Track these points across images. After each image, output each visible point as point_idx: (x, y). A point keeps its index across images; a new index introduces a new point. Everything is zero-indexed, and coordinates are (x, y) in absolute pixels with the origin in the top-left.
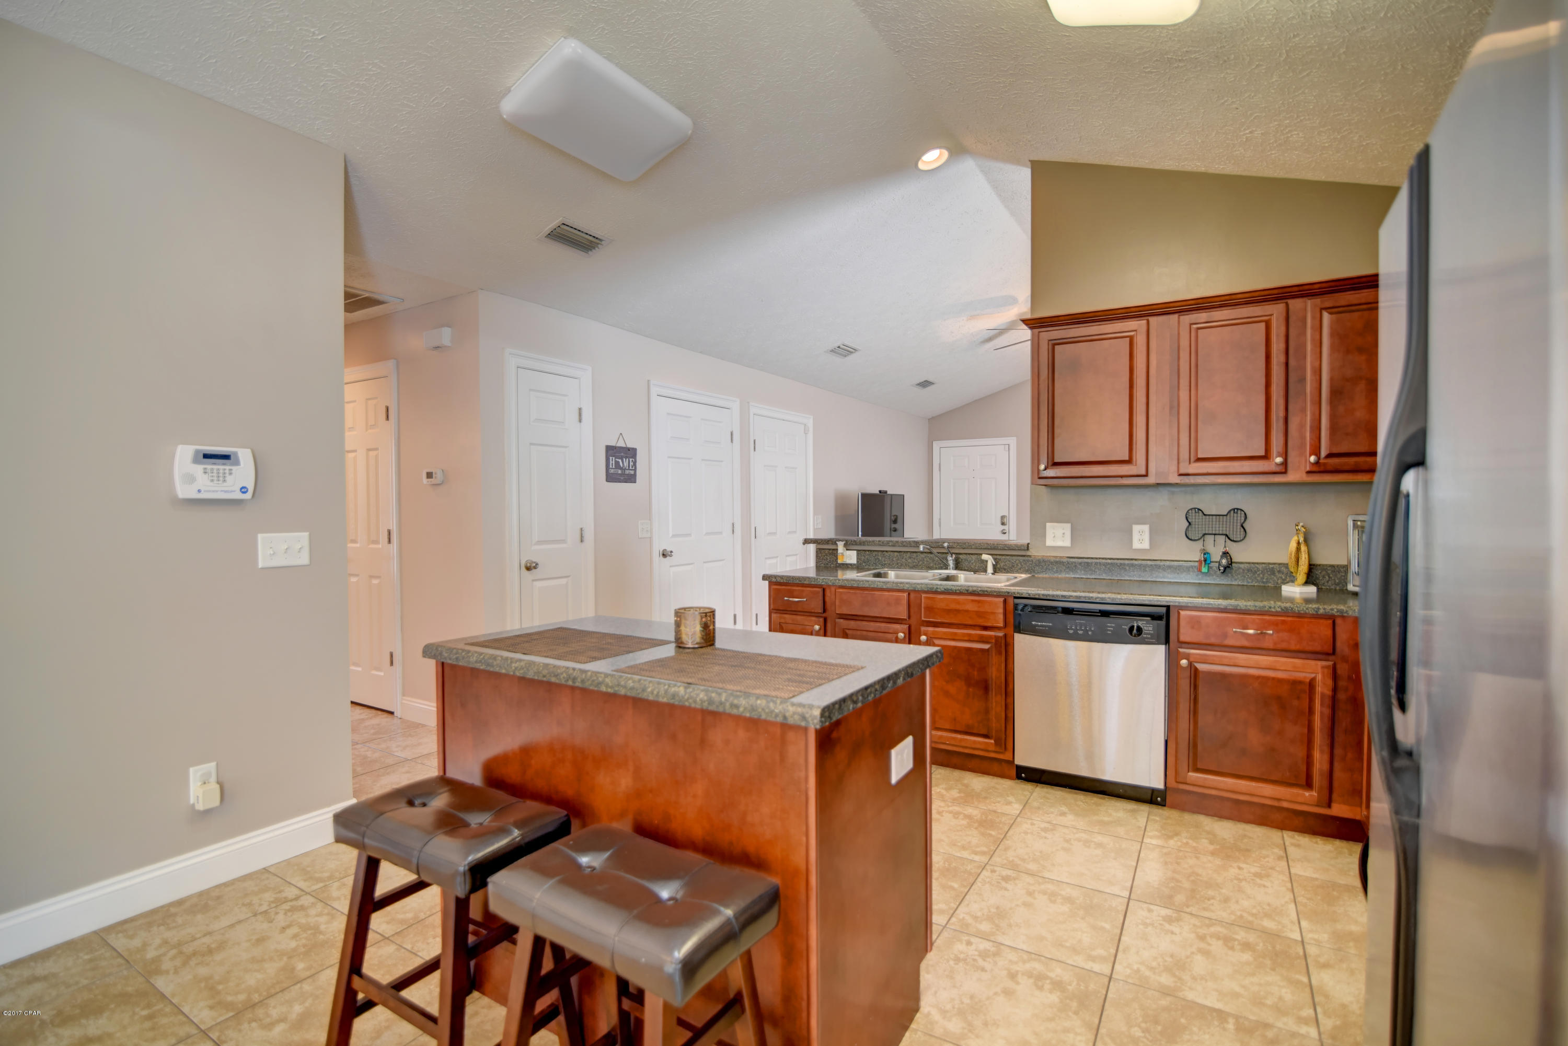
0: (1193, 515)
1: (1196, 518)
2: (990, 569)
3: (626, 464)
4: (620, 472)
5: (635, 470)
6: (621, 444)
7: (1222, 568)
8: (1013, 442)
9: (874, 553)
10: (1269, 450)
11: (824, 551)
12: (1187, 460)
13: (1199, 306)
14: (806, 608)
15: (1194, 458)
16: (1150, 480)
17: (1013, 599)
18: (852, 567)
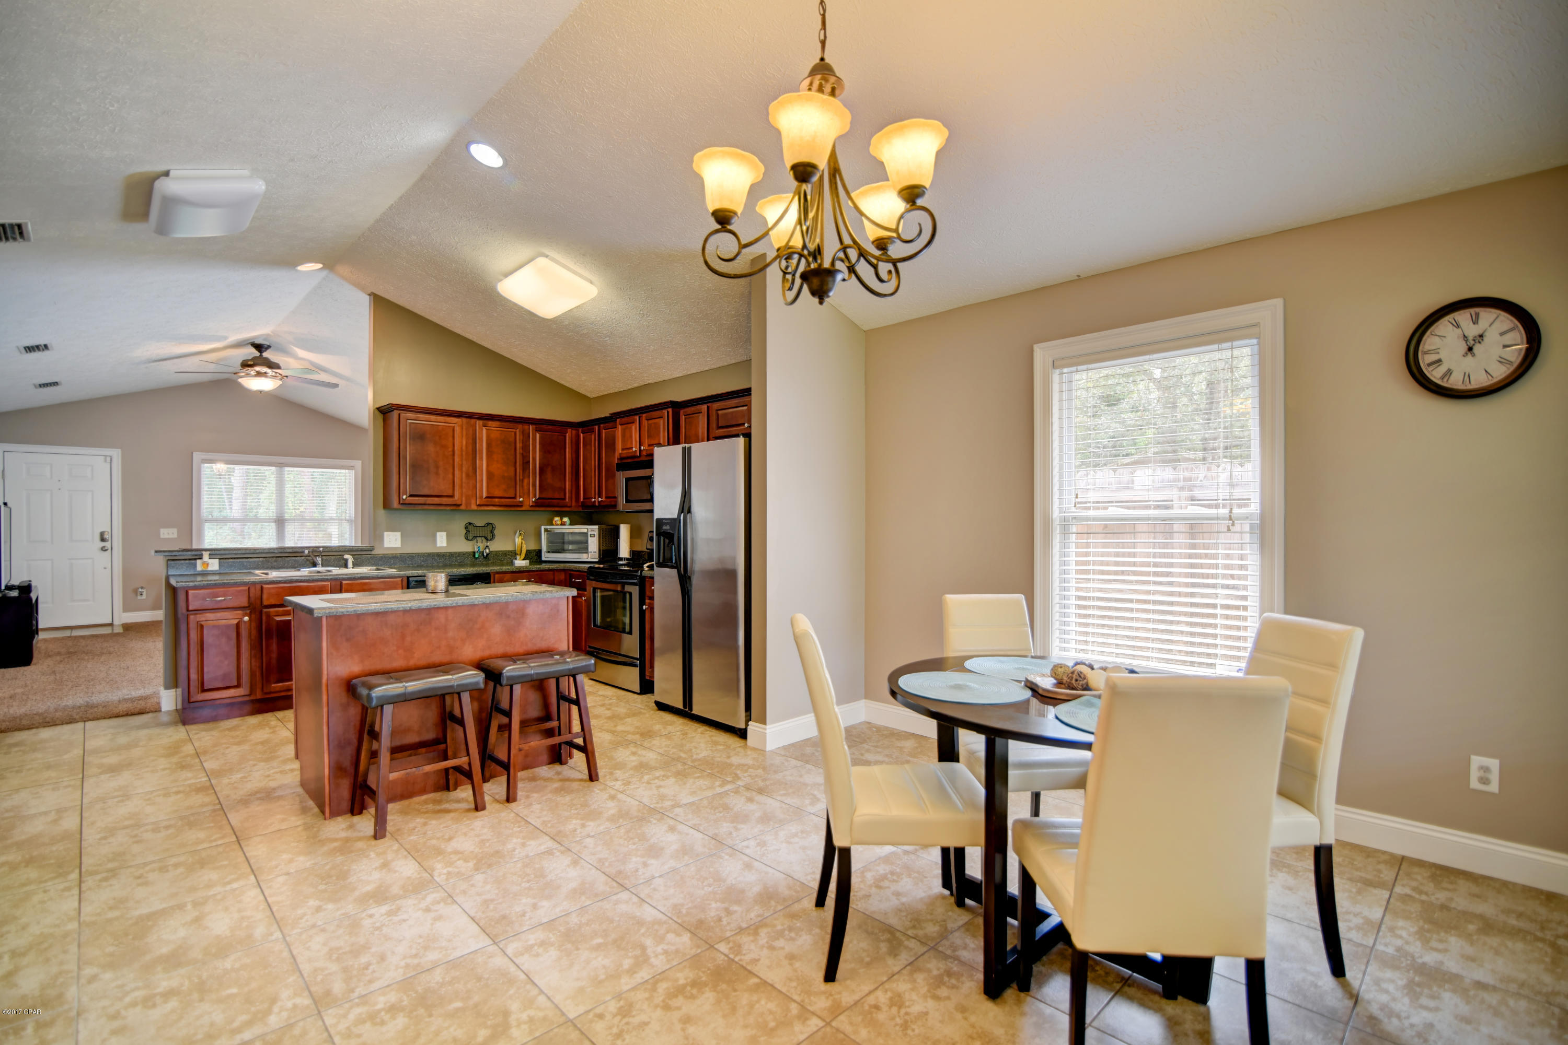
0: (469, 526)
1: (470, 528)
7: (485, 554)
8: (116, 454)
9: (238, 560)
10: (516, 495)
11: (178, 562)
12: (481, 497)
13: (487, 418)
14: (231, 605)
15: (484, 496)
16: (463, 507)
17: (408, 578)
18: (214, 573)
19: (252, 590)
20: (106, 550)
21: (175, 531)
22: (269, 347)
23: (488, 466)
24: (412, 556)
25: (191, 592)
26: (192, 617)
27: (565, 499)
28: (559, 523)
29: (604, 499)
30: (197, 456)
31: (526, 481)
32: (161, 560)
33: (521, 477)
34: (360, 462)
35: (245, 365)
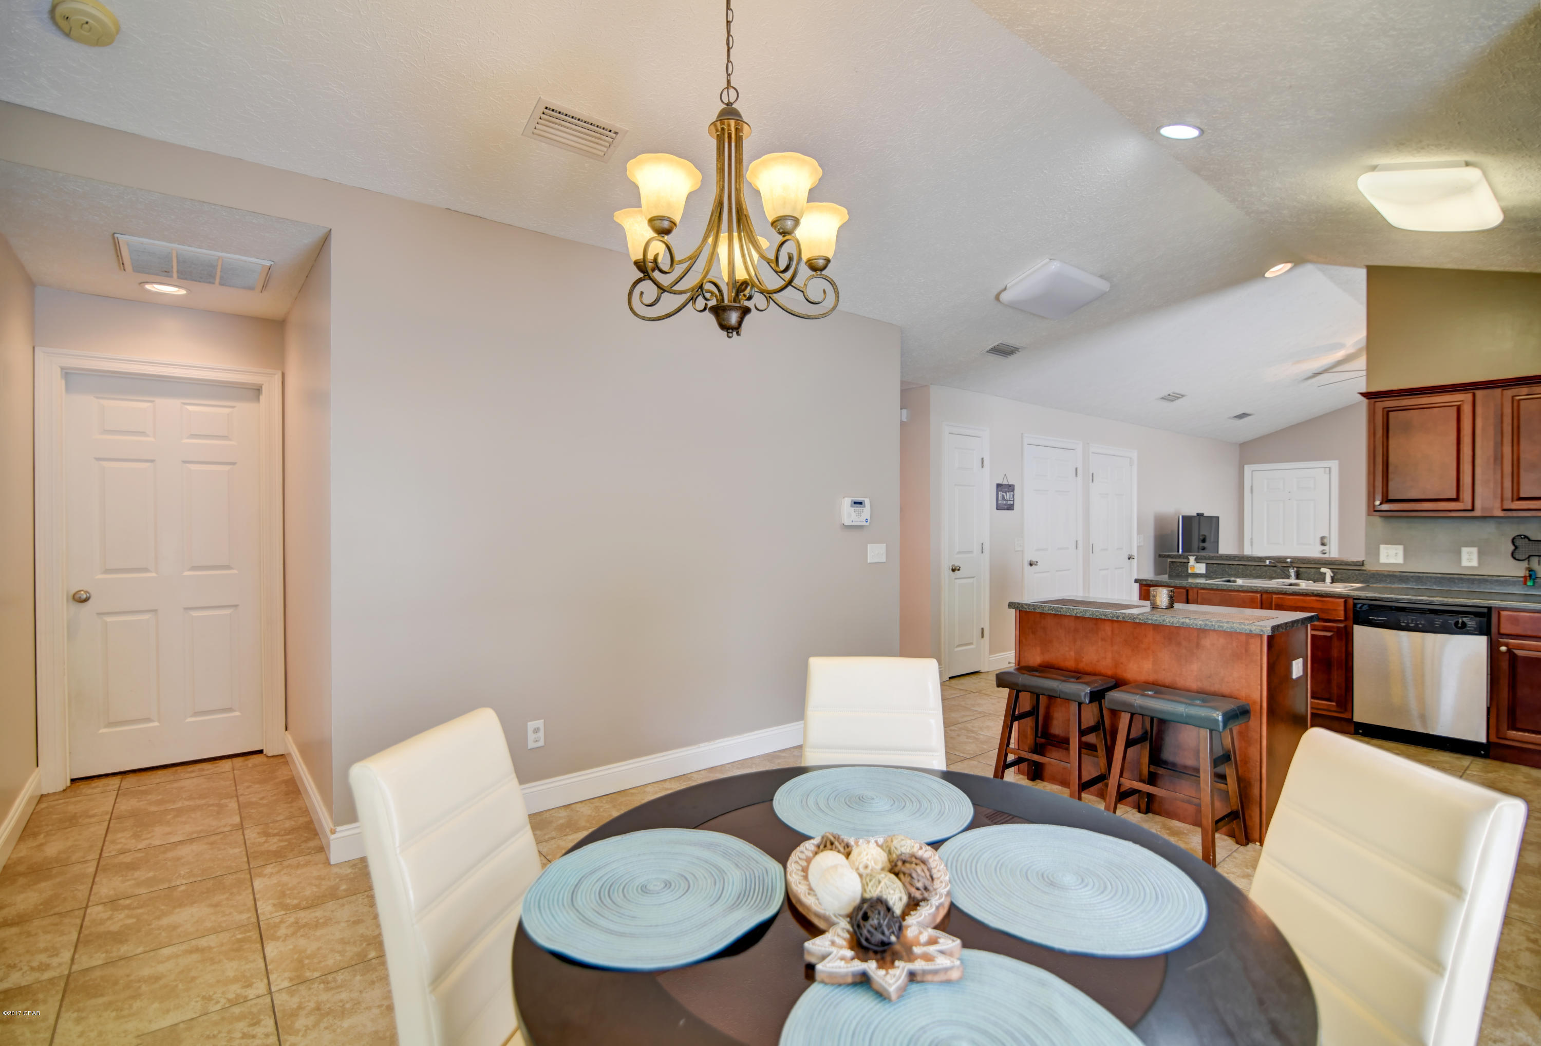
0: (1519, 541)
1: (1521, 543)
2: (1328, 579)
3: (1008, 497)
4: (1004, 502)
5: (1013, 501)
6: (1005, 482)
8: (1334, 464)
11: (1175, 564)
15: (1517, 497)
16: (1477, 513)
17: (1353, 599)
18: (1201, 576)
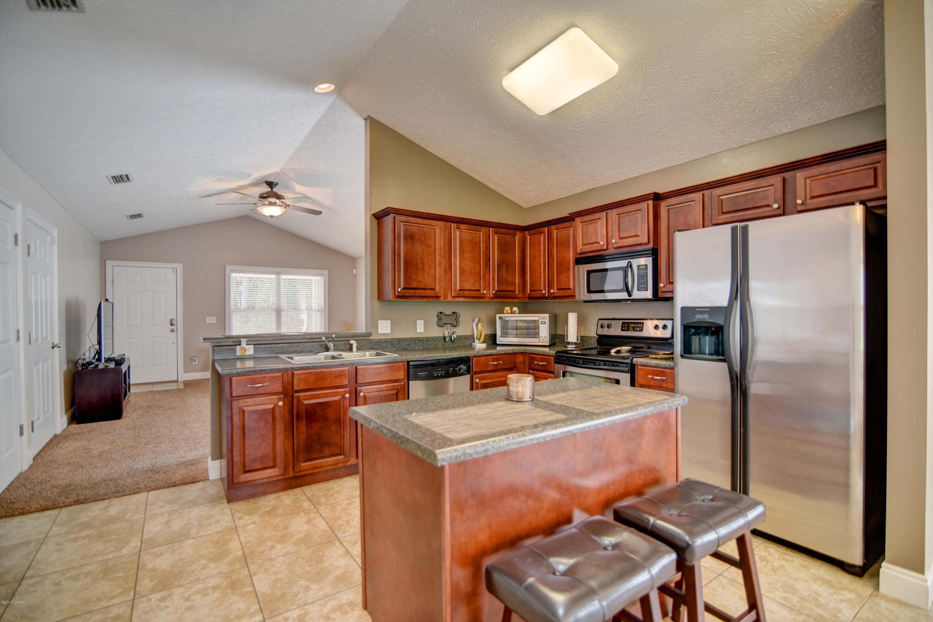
0: (441, 315)
1: (441, 317)
2: (355, 349)
7: (453, 339)
8: (179, 266)
9: (269, 346)
10: (480, 287)
11: (221, 348)
12: (455, 290)
13: (460, 221)
14: (268, 390)
15: (458, 289)
16: (442, 299)
17: (408, 362)
18: (250, 358)
19: (285, 377)
20: (173, 331)
21: (215, 318)
22: (277, 184)
23: (460, 263)
24: (399, 340)
25: (234, 379)
26: (235, 403)
27: (514, 291)
28: (509, 312)
29: (555, 291)
30: (228, 268)
31: (487, 276)
32: (208, 345)
33: (484, 273)
34: (327, 271)
35: (263, 197)
